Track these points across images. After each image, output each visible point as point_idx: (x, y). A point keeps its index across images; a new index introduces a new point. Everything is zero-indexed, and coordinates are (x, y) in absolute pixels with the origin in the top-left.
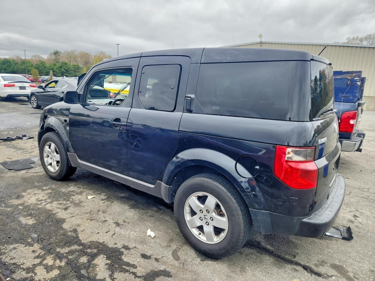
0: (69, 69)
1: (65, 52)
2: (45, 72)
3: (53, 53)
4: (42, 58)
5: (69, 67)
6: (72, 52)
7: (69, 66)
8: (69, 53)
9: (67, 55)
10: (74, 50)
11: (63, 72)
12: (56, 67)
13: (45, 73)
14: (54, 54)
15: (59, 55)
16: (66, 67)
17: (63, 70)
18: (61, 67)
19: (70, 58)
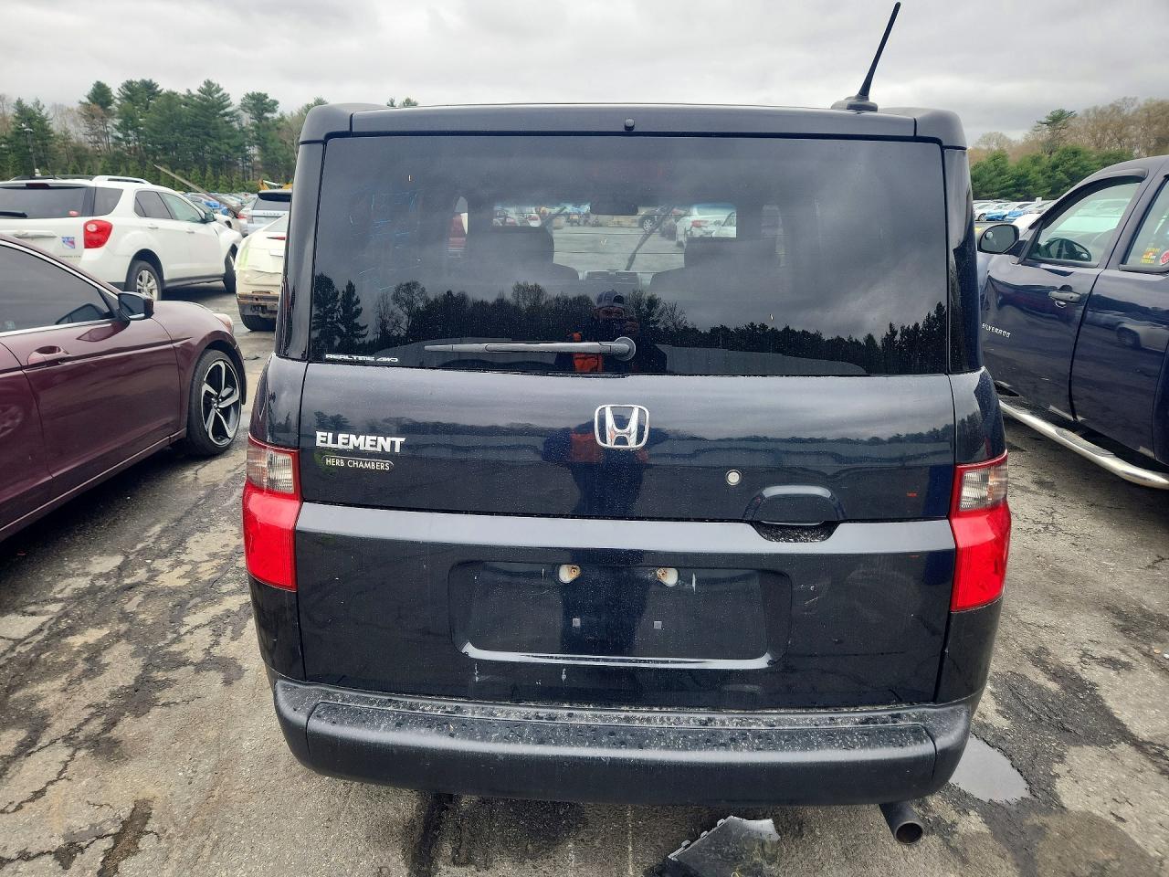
0: (1081, 172)
1: (1087, 112)
2: (997, 187)
3: (1044, 120)
4: (1009, 141)
5: (1085, 162)
6: (1116, 109)
7: (1086, 158)
8: (1102, 113)
9: (1096, 121)
10: (1125, 98)
11: (1061, 181)
12: (1037, 168)
13: (998, 190)
14: (1048, 124)
15: (1066, 126)
16: (1075, 165)
17: (1062, 175)
18: (1055, 167)
19: (1104, 129)
